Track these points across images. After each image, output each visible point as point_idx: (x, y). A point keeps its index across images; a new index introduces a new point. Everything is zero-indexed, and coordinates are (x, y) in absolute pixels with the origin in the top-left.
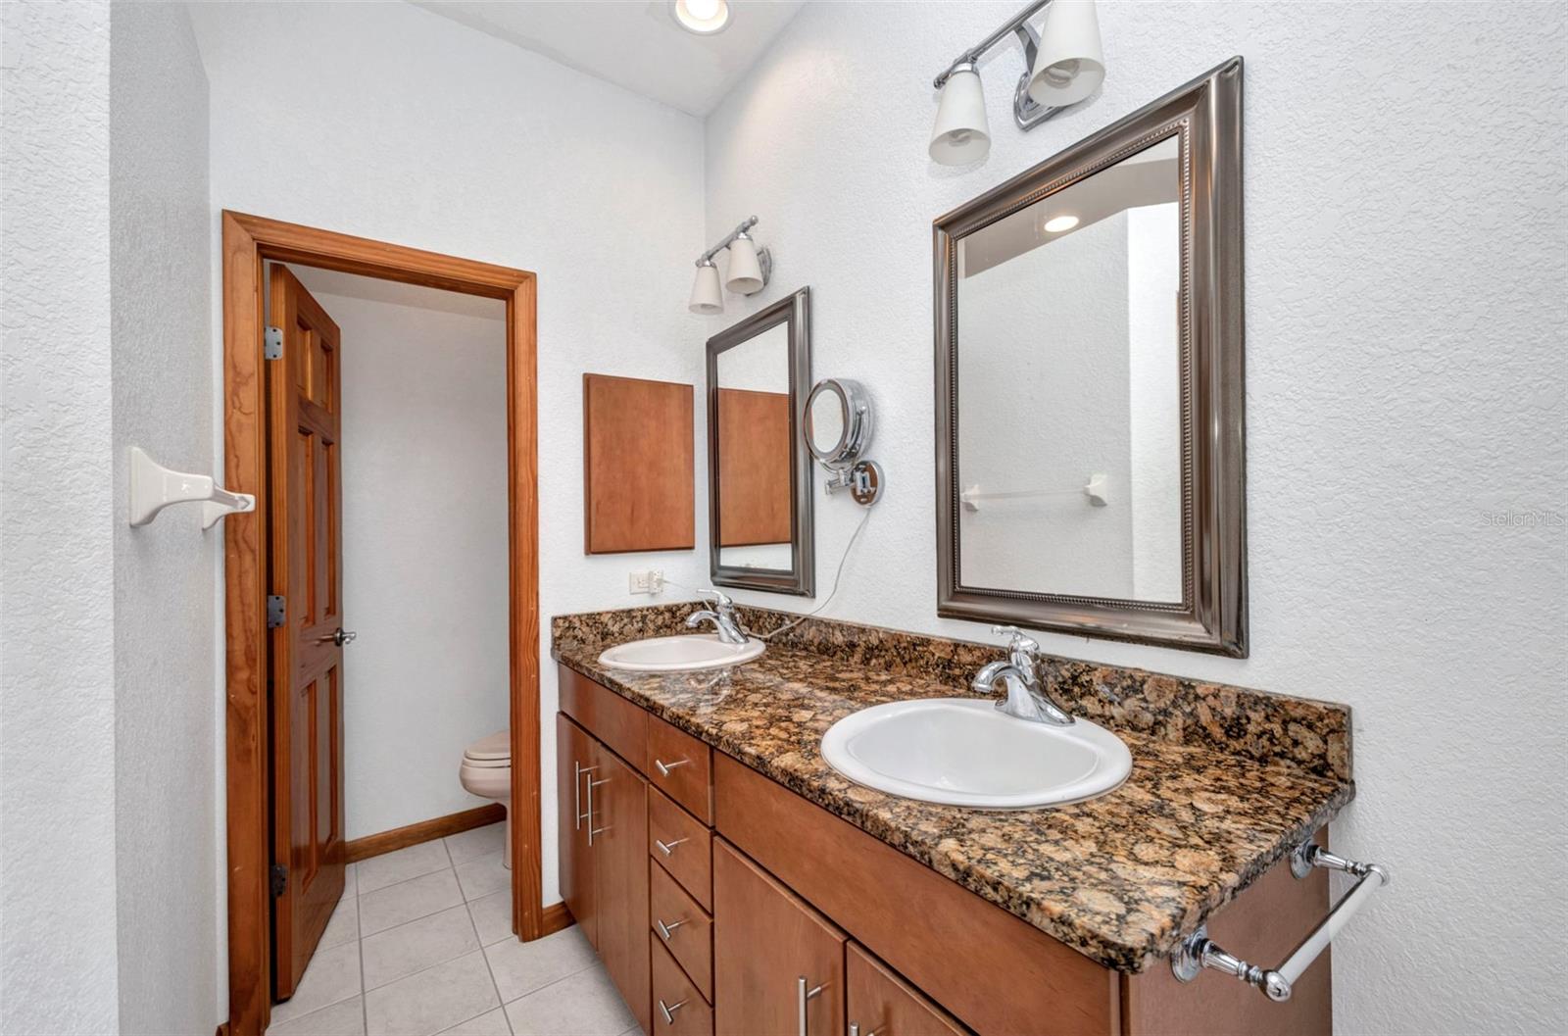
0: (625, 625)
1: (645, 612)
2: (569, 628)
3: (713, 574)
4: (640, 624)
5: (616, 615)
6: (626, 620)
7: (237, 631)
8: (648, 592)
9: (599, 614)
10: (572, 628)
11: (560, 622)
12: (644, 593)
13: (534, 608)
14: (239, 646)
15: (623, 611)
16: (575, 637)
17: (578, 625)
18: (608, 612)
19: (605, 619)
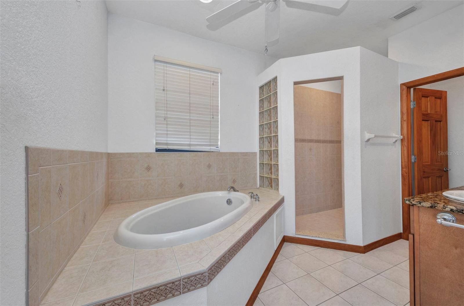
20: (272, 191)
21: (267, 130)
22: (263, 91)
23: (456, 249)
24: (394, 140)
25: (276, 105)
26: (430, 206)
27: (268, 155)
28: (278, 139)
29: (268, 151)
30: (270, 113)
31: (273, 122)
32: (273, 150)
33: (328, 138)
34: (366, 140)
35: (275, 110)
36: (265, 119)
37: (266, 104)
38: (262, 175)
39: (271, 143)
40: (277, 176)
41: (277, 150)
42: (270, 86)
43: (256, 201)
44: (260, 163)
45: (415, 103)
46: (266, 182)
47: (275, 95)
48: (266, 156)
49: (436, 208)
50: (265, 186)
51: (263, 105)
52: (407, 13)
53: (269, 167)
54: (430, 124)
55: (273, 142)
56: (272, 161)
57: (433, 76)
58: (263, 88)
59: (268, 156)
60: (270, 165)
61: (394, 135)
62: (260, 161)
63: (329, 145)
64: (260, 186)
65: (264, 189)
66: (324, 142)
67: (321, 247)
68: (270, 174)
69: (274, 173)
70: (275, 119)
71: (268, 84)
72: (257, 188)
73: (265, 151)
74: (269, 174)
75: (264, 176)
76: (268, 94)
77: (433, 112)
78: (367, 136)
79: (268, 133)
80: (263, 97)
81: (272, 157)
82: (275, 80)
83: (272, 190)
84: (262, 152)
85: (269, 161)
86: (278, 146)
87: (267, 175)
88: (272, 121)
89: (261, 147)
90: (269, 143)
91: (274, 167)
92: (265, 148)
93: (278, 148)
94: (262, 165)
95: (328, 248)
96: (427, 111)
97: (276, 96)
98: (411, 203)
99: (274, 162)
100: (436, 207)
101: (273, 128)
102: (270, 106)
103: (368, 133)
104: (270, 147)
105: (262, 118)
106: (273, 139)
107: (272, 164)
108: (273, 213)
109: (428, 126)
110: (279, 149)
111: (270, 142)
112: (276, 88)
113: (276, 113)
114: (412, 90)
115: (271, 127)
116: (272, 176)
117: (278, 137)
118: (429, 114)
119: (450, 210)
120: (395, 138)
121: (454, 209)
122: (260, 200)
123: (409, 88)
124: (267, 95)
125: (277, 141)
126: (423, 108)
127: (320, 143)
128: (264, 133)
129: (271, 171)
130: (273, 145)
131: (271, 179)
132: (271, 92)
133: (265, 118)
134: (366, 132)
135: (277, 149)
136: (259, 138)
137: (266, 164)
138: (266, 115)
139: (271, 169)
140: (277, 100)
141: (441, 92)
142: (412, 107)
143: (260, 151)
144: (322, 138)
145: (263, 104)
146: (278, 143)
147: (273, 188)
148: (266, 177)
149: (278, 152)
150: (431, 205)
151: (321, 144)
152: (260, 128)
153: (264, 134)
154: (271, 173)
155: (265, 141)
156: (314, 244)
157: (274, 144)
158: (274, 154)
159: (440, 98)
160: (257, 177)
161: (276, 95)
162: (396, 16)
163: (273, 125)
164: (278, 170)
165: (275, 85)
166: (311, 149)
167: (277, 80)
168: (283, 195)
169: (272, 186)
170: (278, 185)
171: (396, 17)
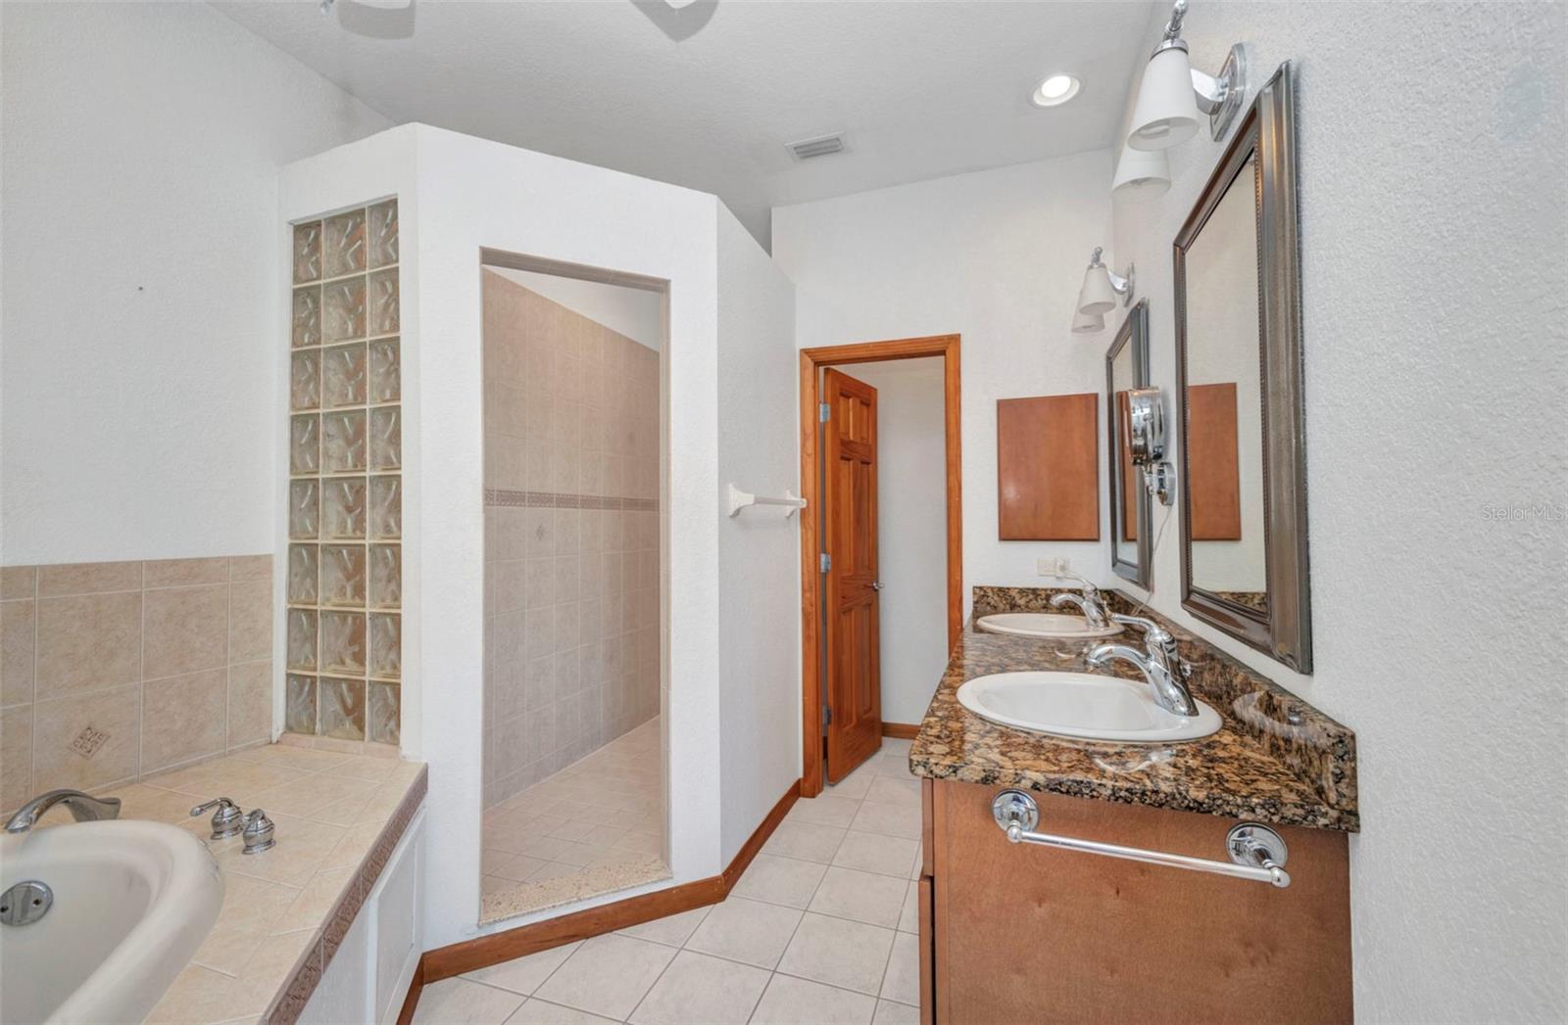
0: (1031, 600)
1: (1048, 592)
2: (983, 596)
3: (1114, 565)
4: (1044, 602)
5: (1022, 591)
6: (1031, 596)
7: (805, 572)
8: (1054, 576)
9: (1008, 589)
10: (985, 595)
11: (978, 591)
12: (1051, 576)
13: (959, 578)
14: (806, 580)
15: (1029, 589)
16: (989, 604)
17: (990, 594)
18: (1016, 588)
19: (1014, 593)
20: (362, 752)
21: (336, 446)
22: (315, 247)
23: (1040, 906)
24: (789, 509)
25: (393, 335)
26: (982, 779)
27: (345, 569)
28: (398, 494)
29: (341, 552)
30: (359, 366)
31: (374, 411)
32: (373, 547)
33: (602, 491)
34: (731, 513)
35: (385, 354)
36: (327, 388)
37: (331, 320)
38: (305, 669)
39: (363, 512)
40: (389, 670)
41: (396, 549)
42: (356, 235)
43: (247, 849)
44: (290, 612)
45: (829, 407)
46: (327, 704)
47: (383, 285)
48: (329, 577)
49: (997, 782)
50: (318, 727)
51: (318, 318)
52: (826, 148)
53: (348, 630)
54: (854, 468)
55: (373, 505)
56: (363, 598)
57: (866, 346)
58: (317, 237)
59: (340, 575)
60: (354, 619)
61: (789, 497)
62: (290, 597)
63: (604, 515)
64: (289, 728)
65: (313, 740)
66: (589, 503)
67: (587, 936)
68: (348, 661)
69: (376, 660)
70: (387, 401)
71: (349, 221)
72: (271, 743)
73: (326, 548)
74: (343, 663)
75: (314, 678)
76: (346, 269)
77: (858, 440)
78: (738, 498)
79: (343, 459)
80: (319, 278)
81: (363, 580)
82: (385, 216)
83: (363, 740)
84: (305, 555)
85: (349, 600)
86: (400, 528)
87: (333, 666)
88: (367, 407)
89: (298, 528)
90: (349, 510)
91: (374, 627)
92: (327, 533)
93: (399, 538)
94: (304, 620)
95: (611, 931)
96: (848, 433)
97: (390, 289)
98: (931, 772)
99: (374, 603)
100: (995, 778)
101: (372, 441)
102: (360, 330)
103: (735, 487)
104: (354, 531)
105: (307, 382)
106: (372, 492)
107: (364, 614)
108: (365, 898)
109: (849, 473)
110: (403, 542)
111: (354, 508)
112: (390, 250)
113: (388, 373)
114: (822, 369)
115: (360, 432)
116: (364, 674)
117: (399, 485)
118: (851, 442)
119: (1032, 787)
120: (790, 505)
121: (1041, 782)
122: (277, 835)
123: (817, 364)
124: (341, 274)
125: (396, 506)
126: (842, 429)
127: (575, 507)
128: (321, 462)
129: (356, 649)
130: (373, 524)
131: (356, 688)
132: (361, 266)
133: (326, 384)
134: (731, 485)
135: (397, 542)
136: (288, 484)
137: (326, 614)
138: (331, 375)
139: (357, 638)
140: (397, 310)
141: (870, 388)
142: (822, 420)
143: (292, 547)
144: (580, 489)
145: (316, 312)
146: (400, 511)
147: (367, 729)
148: (324, 680)
149: (397, 556)
150: (983, 774)
151: (579, 513)
152: (297, 436)
153: (318, 467)
154: (359, 658)
155: (325, 499)
156: (558, 939)
157: (379, 520)
158: (373, 566)
159: (868, 405)
160: (270, 684)
161: (389, 286)
162: (800, 147)
163: (373, 424)
164: (396, 644)
165: (386, 240)
166: (540, 532)
167: (395, 217)
168: (424, 761)
169: (359, 723)
170: (394, 714)
171: (800, 150)
